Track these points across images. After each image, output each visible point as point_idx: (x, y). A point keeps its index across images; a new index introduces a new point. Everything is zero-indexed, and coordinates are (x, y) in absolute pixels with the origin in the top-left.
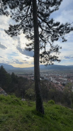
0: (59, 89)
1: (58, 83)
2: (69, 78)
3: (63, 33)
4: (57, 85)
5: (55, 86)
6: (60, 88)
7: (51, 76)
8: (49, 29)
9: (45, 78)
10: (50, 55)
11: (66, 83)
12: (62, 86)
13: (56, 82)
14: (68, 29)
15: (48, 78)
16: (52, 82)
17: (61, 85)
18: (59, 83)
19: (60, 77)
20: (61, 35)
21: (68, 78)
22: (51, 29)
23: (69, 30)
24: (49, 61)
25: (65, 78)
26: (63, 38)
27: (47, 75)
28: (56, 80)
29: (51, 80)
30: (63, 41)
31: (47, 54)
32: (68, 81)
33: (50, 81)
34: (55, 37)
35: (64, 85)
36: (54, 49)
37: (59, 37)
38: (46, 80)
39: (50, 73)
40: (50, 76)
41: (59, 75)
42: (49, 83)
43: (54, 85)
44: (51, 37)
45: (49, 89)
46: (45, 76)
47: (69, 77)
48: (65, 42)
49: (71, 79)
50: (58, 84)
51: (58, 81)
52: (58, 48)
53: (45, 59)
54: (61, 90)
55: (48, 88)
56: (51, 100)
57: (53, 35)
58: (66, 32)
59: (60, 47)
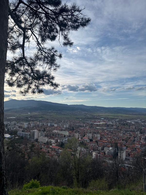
0: (52, 156)
1: (51, 142)
2: (73, 130)
3: (67, 27)
4: (49, 147)
5: (44, 149)
6: (53, 153)
7: (36, 127)
8: (36, 7)
9: (20, 132)
10: (36, 69)
11: (66, 142)
12: (57, 148)
13: (46, 139)
14: (76, 21)
15: (28, 133)
16: (37, 140)
17: (57, 145)
18: (53, 141)
19: (56, 128)
20: (61, 30)
21: (71, 129)
22: (41, 7)
23: (77, 24)
24: (31, 83)
25: (65, 130)
26: (65, 38)
27: (25, 125)
28: (46, 136)
29: (36, 137)
30: (65, 44)
31: (29, 65)
32: (70, 136)
33: (32, 140)
34: (50, 32)
35: (62, 145)
36: (45, 57)
37: (57, 32)
38: (22, 138)
39: (33, 121)
40: (33, 128)
41: (53, 124)
42: (30, 145)
43: (41, 149)
44: (41, 29)
45: (29, 158)
46: (19, 127)
47: (73, 128)
48: (68, 46)
49: (76, 132)
50: (51, 145)
51: (51, 138)
52: (54, 55)
53: (22, 77)
54: (56, 157)
55: (26, 157)
56: (32, 181)
57: (45, 25)
58: (71, 26)
59: (58, 54)
